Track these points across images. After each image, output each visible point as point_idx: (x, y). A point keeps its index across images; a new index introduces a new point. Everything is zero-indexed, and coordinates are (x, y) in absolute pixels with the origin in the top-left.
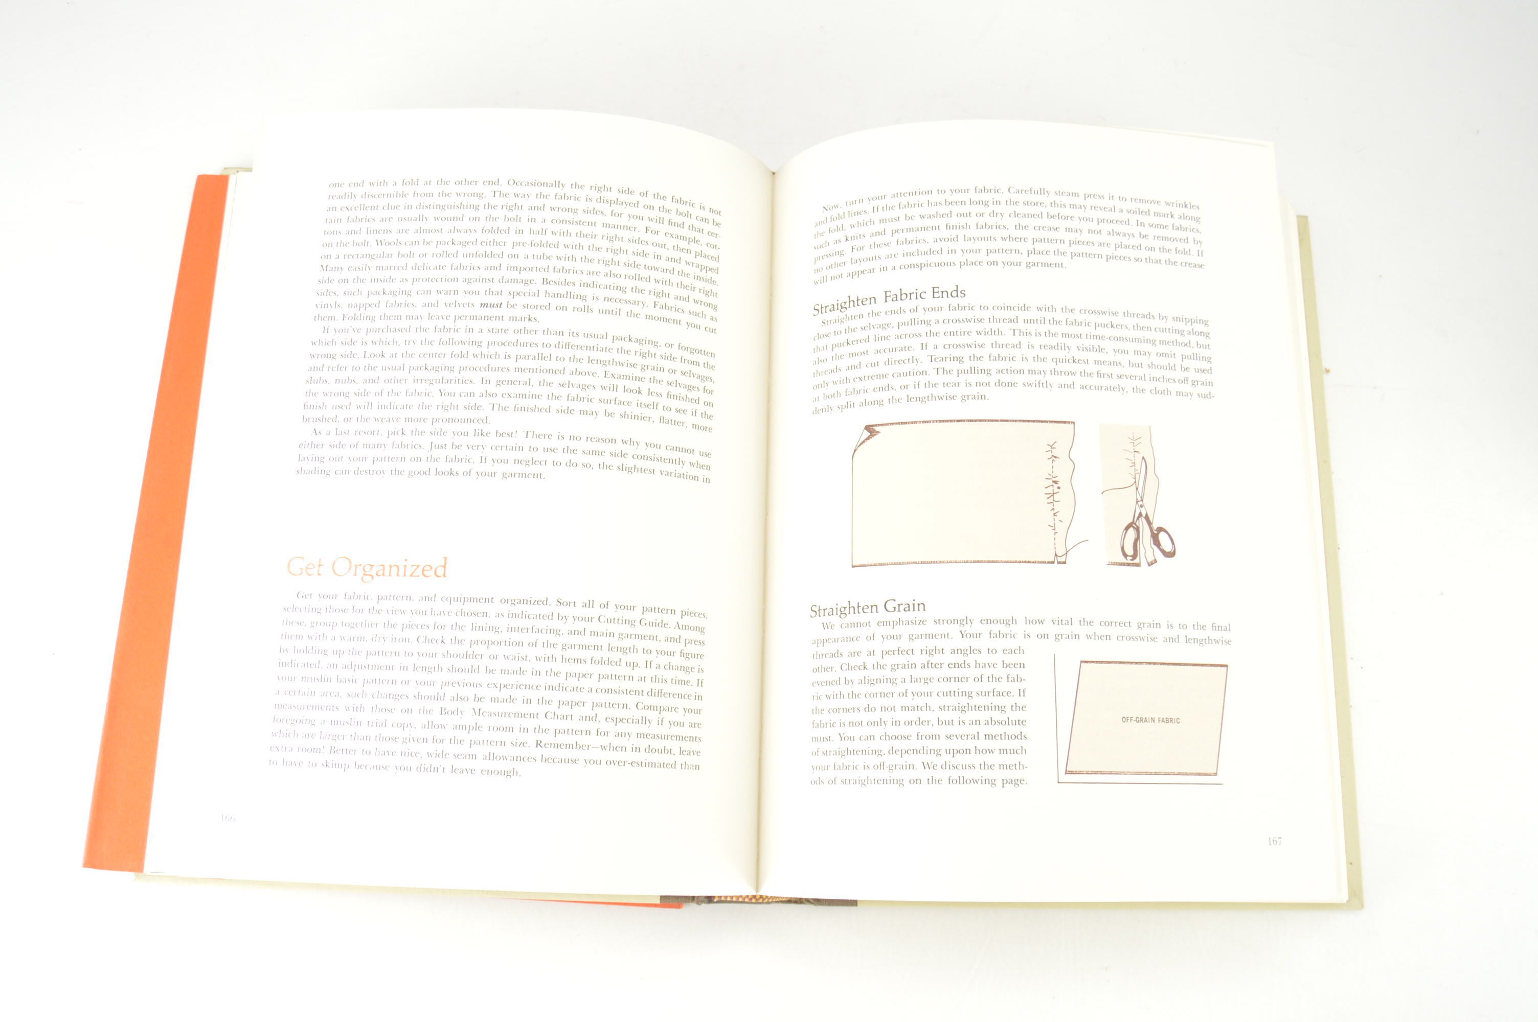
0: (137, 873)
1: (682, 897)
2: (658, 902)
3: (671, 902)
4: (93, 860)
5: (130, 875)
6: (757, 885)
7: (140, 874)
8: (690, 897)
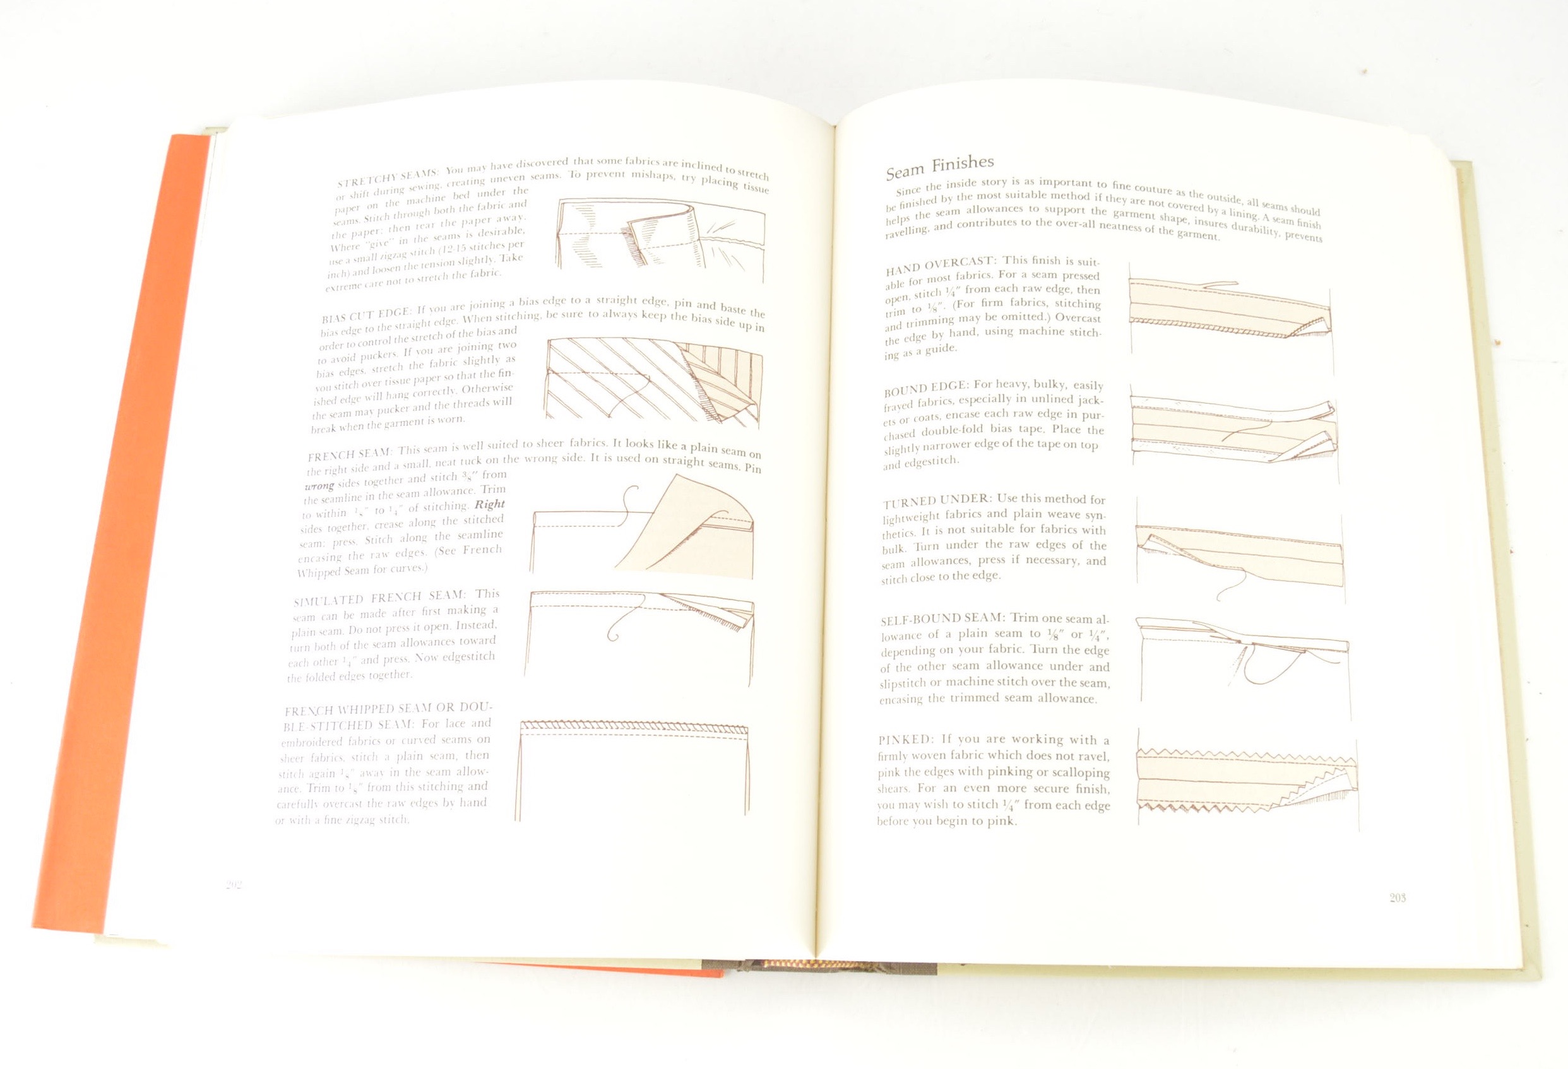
0: (97, 935)
1: (727, 961)
2: (699, 968)
3: (714, 968)
4: (45, 918)
5: (90, 937)
6: (816, 950)
7: (101, 936)
8: (736, 961)
